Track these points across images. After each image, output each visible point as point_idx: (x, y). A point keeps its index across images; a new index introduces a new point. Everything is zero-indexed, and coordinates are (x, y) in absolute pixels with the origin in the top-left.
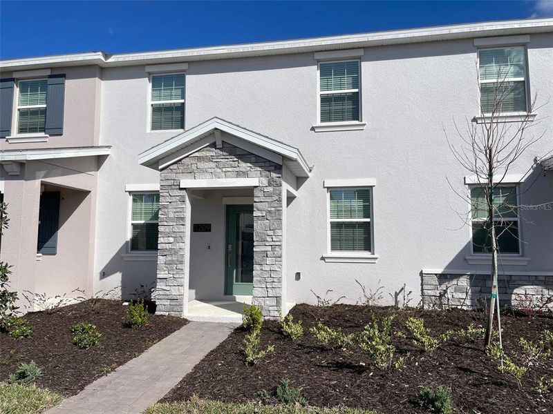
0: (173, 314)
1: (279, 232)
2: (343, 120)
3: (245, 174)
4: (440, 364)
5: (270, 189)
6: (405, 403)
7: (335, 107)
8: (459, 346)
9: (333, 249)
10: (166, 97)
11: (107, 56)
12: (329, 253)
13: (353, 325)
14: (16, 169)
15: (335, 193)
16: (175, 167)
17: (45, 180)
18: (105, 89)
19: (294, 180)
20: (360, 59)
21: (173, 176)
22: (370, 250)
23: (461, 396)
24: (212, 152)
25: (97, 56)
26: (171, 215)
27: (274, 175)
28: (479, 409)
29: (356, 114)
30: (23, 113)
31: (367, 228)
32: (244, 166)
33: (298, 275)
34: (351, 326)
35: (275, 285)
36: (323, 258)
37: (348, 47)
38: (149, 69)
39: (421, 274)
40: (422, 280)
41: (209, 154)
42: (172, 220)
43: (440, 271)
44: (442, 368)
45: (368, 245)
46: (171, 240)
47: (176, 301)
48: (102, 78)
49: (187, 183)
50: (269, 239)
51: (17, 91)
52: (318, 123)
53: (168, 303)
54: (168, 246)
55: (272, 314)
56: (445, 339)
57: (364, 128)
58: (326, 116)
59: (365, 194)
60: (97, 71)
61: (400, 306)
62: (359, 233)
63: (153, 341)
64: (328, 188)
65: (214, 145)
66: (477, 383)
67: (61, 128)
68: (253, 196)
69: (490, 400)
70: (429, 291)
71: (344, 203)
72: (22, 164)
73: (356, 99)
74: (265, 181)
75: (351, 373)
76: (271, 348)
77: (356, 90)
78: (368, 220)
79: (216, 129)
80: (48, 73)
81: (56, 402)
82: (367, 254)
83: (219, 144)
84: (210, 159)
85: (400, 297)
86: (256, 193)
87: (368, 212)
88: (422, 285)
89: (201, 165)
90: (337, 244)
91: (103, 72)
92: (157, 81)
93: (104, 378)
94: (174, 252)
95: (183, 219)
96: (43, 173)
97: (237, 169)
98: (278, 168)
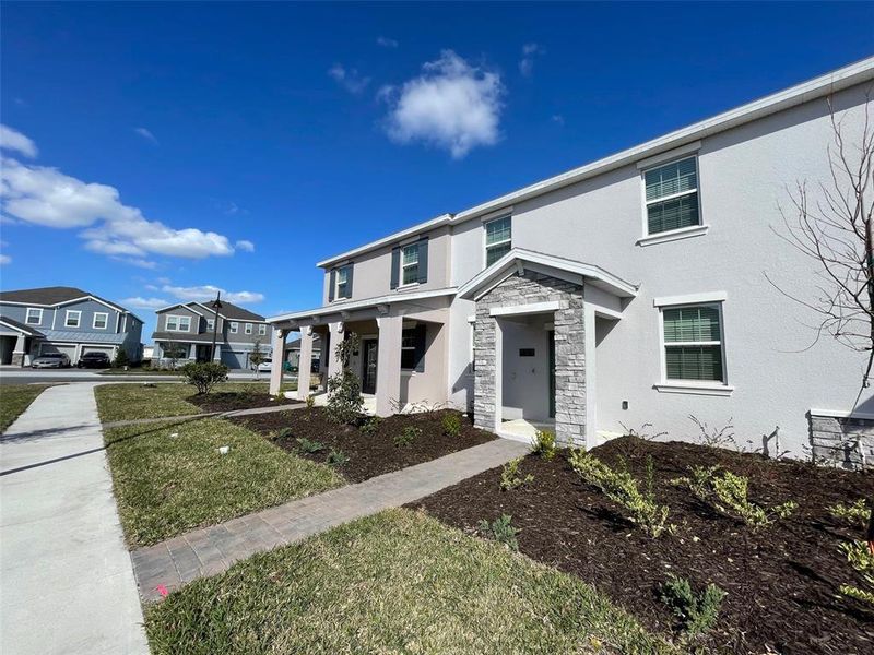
0: (487, 429)
1: (581, 356)
2: (678, 227)
3: (544, 298)
4: (759, 549)
5: (571, 311)
6: (645, 590)
7: (665, 215)
8: (822, 529)
9: (670, 376)
10: (498, 239)
11: (453, 216)
12: (664, 381)
13: (674, 468)
14: (384, 309)
15: (671, 313)
16: (487, 297)
17: (407, 316)
18: (454, 241)
19: (618, 302)
20: (696, 152)
21: (486, 306)
22: (722, 381)
23: (757, 612)
24: (517, 280)
25: (446, 217)
26: (484, 341)
27: (574, 296)
28: (779, 647)
29: (695, 218)
30: (406, 270)
31: (717, 352)
32: (545, 290)
33: (625, 403)
34: (668, 470)
35: (578, 412)
36: (655, 387)
37: (679, 144)
38: (483, 219)
39: (809, 415)
40: (811, 424)
41: (512, 283)
42: (485, 344)
43: (845, 413)
44: (760, 556)
45: (718, 373)
46: (485, 362)
47: (489, 417)
48: (452, 234)
49: (496, 311)
50: (570, 363)
51: (402, 254)
52: (645, 235)
53: (483, 418)
54: (482, 368)
55: (576, 442)
56: (783, 514)
57: (706, 232)
58: (654, 227)
59: (712, 311)
60: (447, 229)
61: (773, 455)
62: (706, 359)
63: (451, 450)
64: (660, 307)
65: (517, 274)
66: (811, 599)
67: (426, 277)
68: (553, 321)
69: (814, 639)
70: (823, 441)
71: (682, 324)
72: (388, 305)
73: (693, 201)
74: (565, 304)
75: (607, 526)
76: (530, 478)
77: (694, 190)
78: (718, 343)
79: (517, 258)
80: (418, 238)
81: (338, 486)
82: (717, 385)
83: (521, 272)
84: (513, 288)
85: (771, 443)
86: (557, 316)
87: (716, 332)
88: (811, 430)
89: (507, 294)
90: (675, 371)
91: (451, 228)
92: (490, 227)
93: (390, 474)
94: (485, 373)
95: (493, 343)
96: (403, 311)
97: (539, 294)
98: (579, 289)
